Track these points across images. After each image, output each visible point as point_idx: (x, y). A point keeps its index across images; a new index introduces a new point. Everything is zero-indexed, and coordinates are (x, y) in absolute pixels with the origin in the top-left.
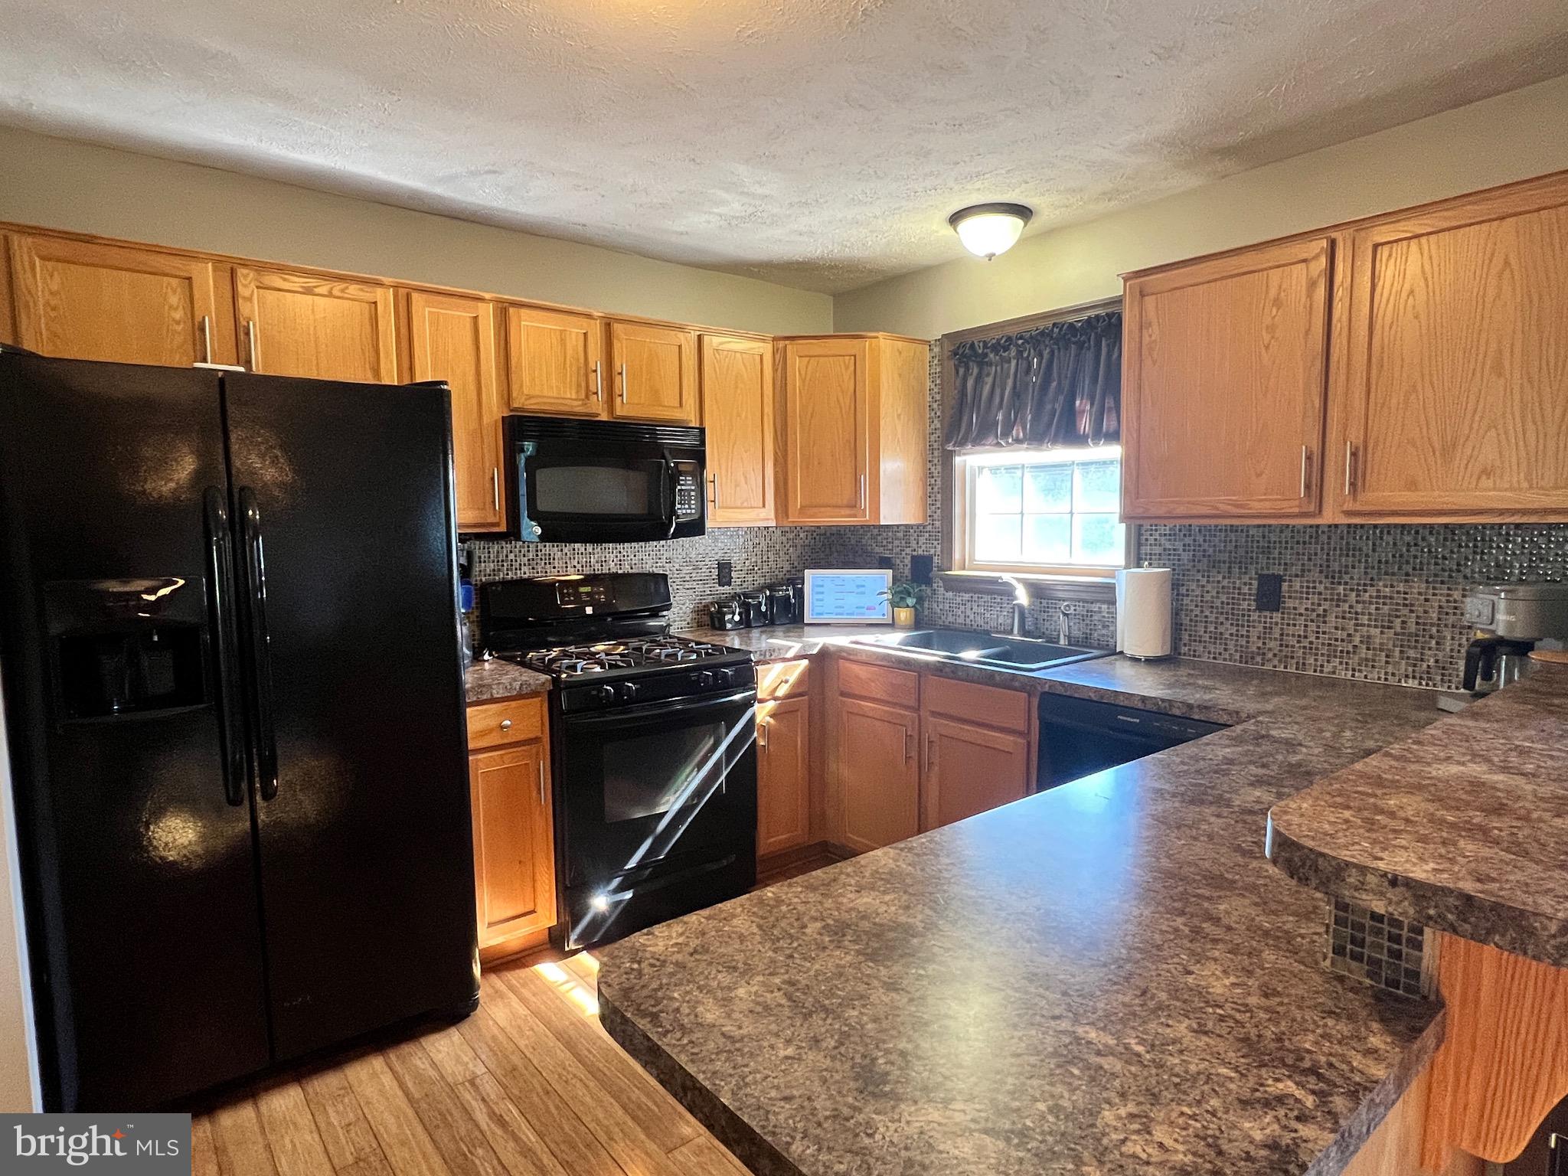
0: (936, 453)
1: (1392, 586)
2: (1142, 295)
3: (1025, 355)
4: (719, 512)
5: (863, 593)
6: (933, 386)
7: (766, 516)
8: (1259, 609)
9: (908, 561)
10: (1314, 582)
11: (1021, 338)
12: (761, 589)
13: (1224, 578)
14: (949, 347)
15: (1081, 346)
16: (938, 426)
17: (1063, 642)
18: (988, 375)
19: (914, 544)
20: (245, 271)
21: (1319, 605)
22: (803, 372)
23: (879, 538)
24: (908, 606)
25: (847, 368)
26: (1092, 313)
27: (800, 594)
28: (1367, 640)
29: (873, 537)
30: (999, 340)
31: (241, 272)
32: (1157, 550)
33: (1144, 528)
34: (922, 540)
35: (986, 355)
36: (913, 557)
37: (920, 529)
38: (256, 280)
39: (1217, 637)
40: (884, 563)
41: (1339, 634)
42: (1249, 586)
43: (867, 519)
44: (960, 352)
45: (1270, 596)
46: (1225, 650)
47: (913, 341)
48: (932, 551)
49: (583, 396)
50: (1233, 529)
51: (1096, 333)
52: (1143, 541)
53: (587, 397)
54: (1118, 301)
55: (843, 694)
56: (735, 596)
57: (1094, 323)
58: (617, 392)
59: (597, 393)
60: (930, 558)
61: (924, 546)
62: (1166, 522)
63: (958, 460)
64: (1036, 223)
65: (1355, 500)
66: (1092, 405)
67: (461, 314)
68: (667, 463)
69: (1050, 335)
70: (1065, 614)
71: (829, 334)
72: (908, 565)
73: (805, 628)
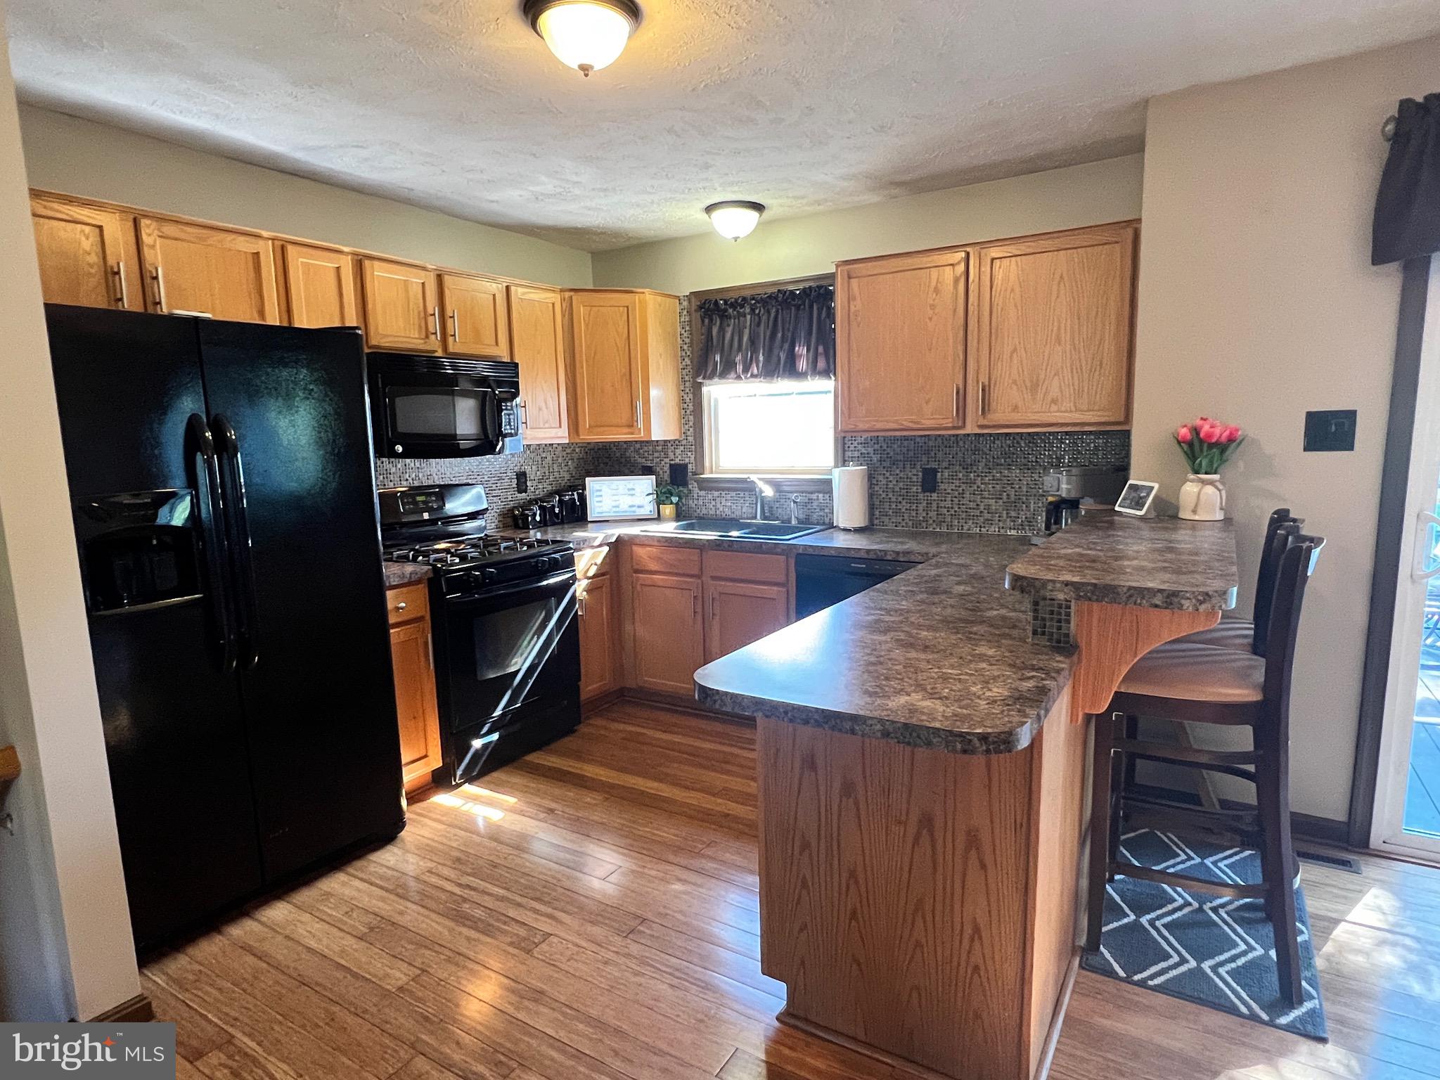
0: (687, 384)
1: (1001, 473)
2: (849, 277)
3: (757, 311)
4: (528, 432)
5: (632, 495)
6: (683, 332)
7: (560, 435)
8: (924, 491)
9: (667, 468)
10: (956, 472)
11: (753, 299)
12: (551, 495)
13: (901, 471)
14: (695, 303)
15: (798, 307)
16: (689, 363)
17: (794, 522)
18: (729, 325)
19: (671, 455)
20: (148, 222)
21: (960, 487)
22: (586, 319)
23: (641, 451)
24: (672, 503)
25: (621, 316)
26: (807, 285)
27: (583, 498)
28: (988, 507)
29: (637, 451)
30: (736, 300)
31: (144, 222)
32: (856, 454)
33: (846, 439)
34: (678, 452)
35: (726, 310)
36: (671, 465)
37: (675, 443)
38: (159, 230)
39: (897, 512)
40: (647, 471)
41: (972, 505)
42: (916, 475)
43: (641, 436)
44: (707, 306)
45: (930, 482)
46: (903, 520)
47: (669, 296)
48: (687, 460)
49: (423, 336)
50: (906, 438)
51: (810, 300)
52: (846, 449)
53: (427, 337)
54: (832, 276)
55: (637, 571)
56: (531, 502)
57: (808, 291)
58: (450, 331)
59: (436, 333)
60: (686, 466)
61: (680, 457)
62: (859, 434)
63: (705, 389)
64: (766, 214)
65: (984, 418)
66: (808, 350)
67: (327, 263)
68: (494, 392)
69: (776, 298)
70: (795, 502)
71: (591, 287)
72: (668, 472)
73: (590, 525)
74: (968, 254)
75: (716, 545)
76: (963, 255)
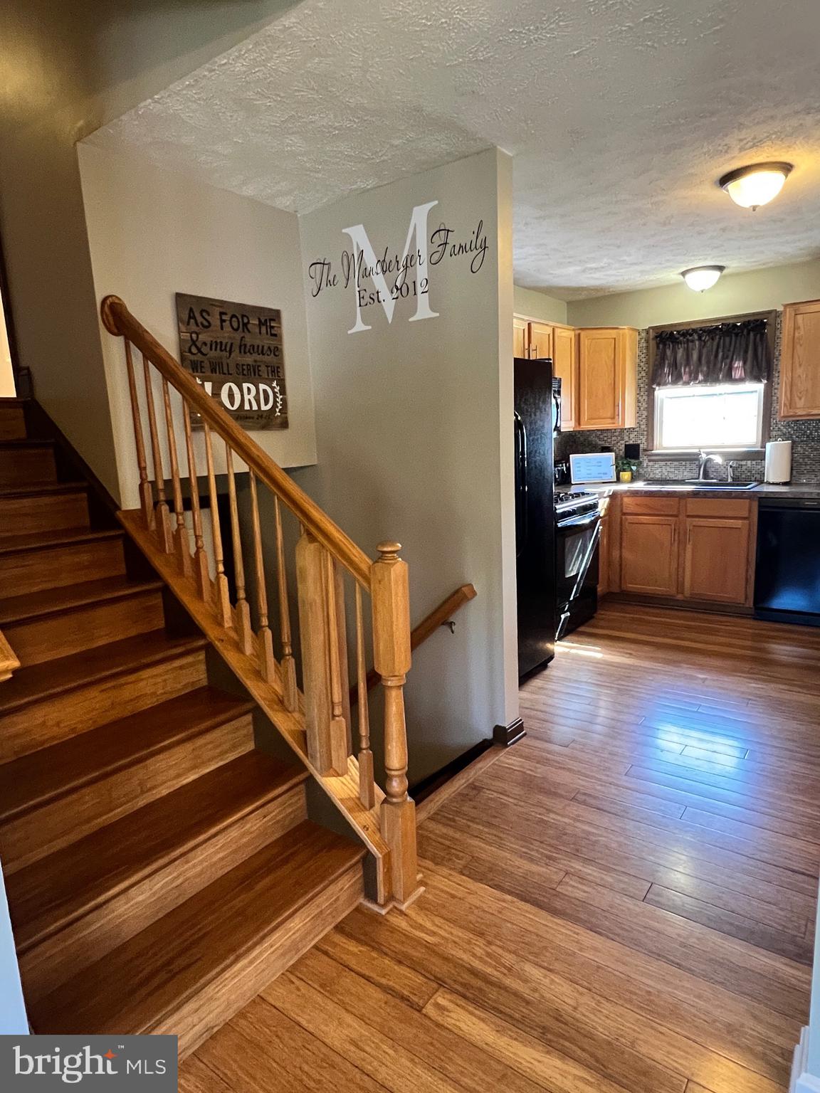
0: (643, 389)
2: (797, 314)
3: (704, 338)
5: (600, 466)
6: (641, 354)
7: (572, 425)
9: (623, 447)
11: (700, 330)
14: (652, 334)
15: (738, 335)
16: (644, 375)
17: (730, 480)
18: (680, 348)
19: (626, 438)
22: (589, 349)
23: (601, 436)
24: (628, 470)
25: (611, 345)
26: (747, 319)
27: (568, 468)
29: (598, 436)
30: (687, 331)
32: (781, 433)
34: (632, 436)
35: (678, 338)
36: (626, 445)
37: (630, 430)
40: (606, 449)
43: (619, 425)
44: (662, 336)
47: (635, 330)
48: (639, 442)
51: (748, 329)
52: (772, 429)
57: (748, 323)
60: (638, 445)
61: (633, 439)
63: (657, 393)
64: (725, 272)
66: (745, 363)
69: (721, 329)
70: (731, 467)
72: (624, 450)
73: (573, 486)
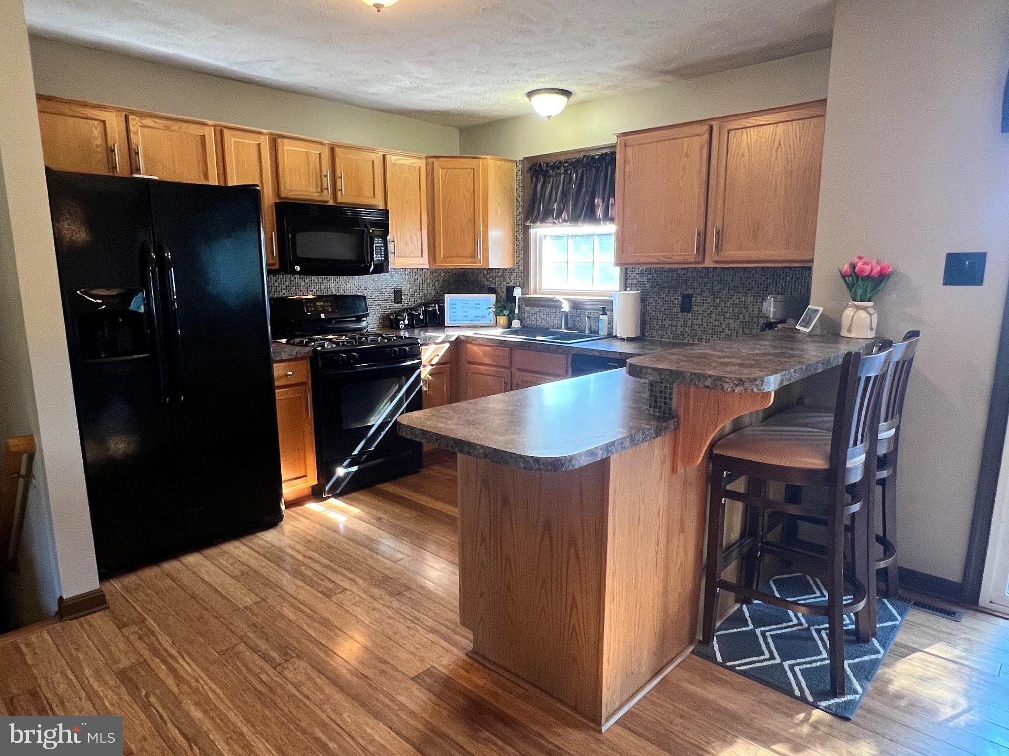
0: (520, 227)
1: (739, 298)
2: (625, 146)
3: (569, 172)
4: (397, 260)
5: (479, 308)
6: (518, 187)
7: (423, 262)
8: (682, 311)
9: (504, 289)
10: (706, 297)
11: (567, 162)
12: (420, 305)
13: (666, 296)
14: (527, 166)
15: (598, 169)
16: (521, 211)
17: (587, 330)
18: (549, 183)
19: (508, 280)
20: (133, 117)
21: (708, 309)
22: (444, 180)
23: (488, 276)
24: (504, 315)
25: (469, 176)
26: (604, 151)
27: (442, 309)
28: (728, 325)
29: (485, 276)
30: (554, 163)
31: (131, 117)
32: (635, 282)
33: (628, 270)
34: (512, 277)
35: (548, 171)
36: (507, 287)
37: (511, 271)
38: (140, 122)
39: (663, 327)
40: (491, 291)
41: (717, 323)
42: (677, 299)
43: (481, 265)
44: (534, 168)
45: (686, 305)
46: (666, 333)
47: (507, 161)
48: (518, 284)
49: (319, 190)
50: (671, 270)
51: (606, 163)
52: (628, 277)
53: (322, 191)
54: (614, 146)
55: (470, 363)
56: (404, 310)
57: (604, 156)
58: (339, 187)
59: (327, 189)
61: (513, 281)
62: (638, 266)
63: (532, 231)
64: (573, 99)
65: (718, 255)
66: (603, 203)
67: (251, 142)
68: (368, 230)
69: (582, 162)
70: (588, 317)
71: (458, 155)
72: (505, 292)
73: (446, 329)
74: (711, 127)
75: (521, 345)
76: (707, 127)
